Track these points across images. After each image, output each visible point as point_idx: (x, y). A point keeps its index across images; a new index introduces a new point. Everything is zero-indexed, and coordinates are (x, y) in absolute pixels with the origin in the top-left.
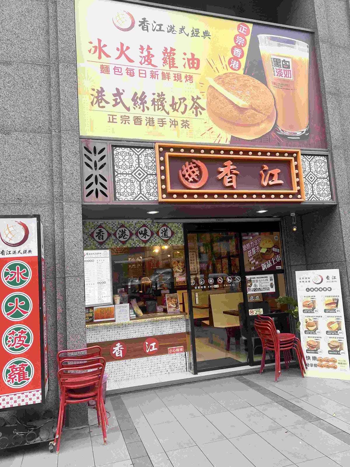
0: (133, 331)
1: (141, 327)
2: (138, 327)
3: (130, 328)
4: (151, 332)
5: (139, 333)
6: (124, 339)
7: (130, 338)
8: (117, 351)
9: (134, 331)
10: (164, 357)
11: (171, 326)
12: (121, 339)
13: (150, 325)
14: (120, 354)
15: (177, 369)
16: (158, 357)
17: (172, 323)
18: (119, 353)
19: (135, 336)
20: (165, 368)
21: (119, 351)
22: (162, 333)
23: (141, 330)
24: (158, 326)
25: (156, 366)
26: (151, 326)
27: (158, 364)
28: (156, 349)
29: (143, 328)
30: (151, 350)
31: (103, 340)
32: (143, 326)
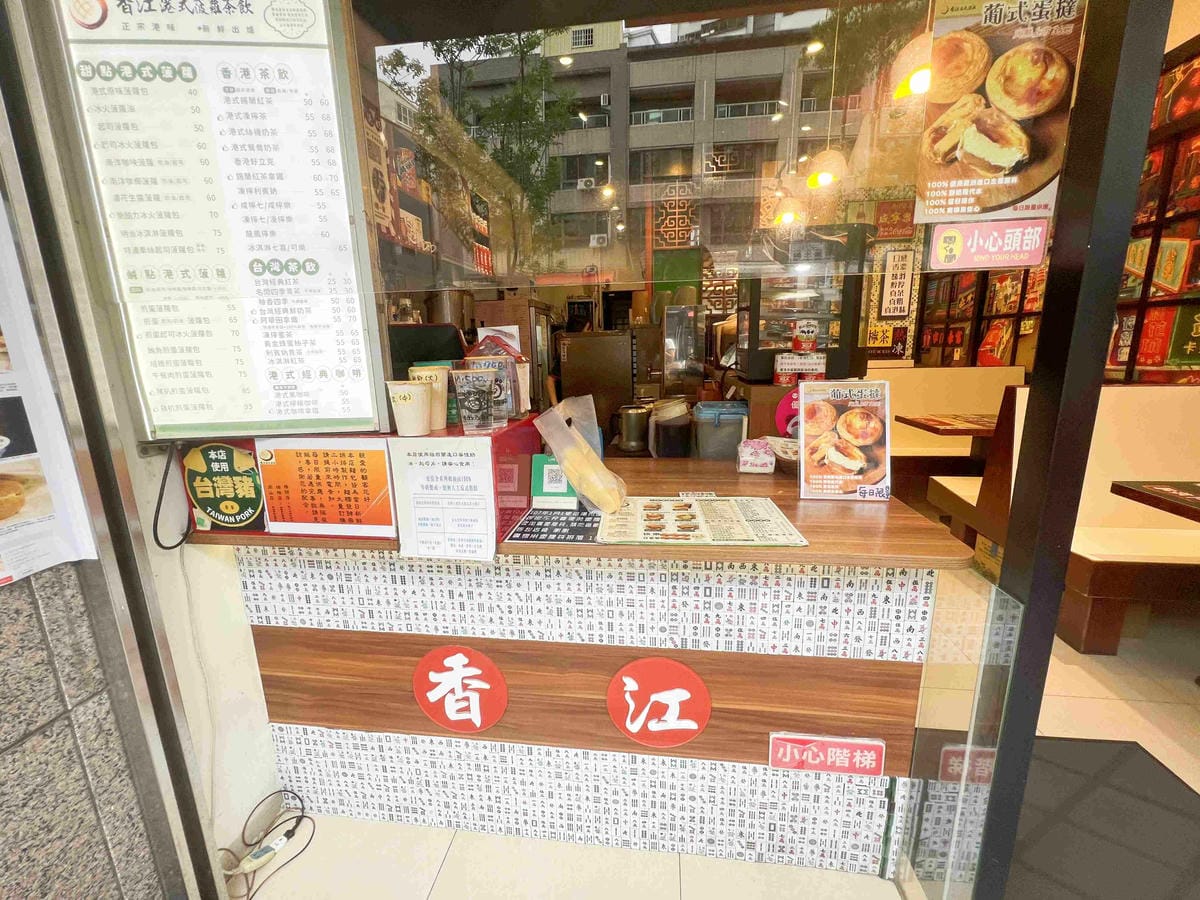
0: (541, 605)
1: (600, 590)
2: (574, 587)
3: (524, 581)
4: (663, 624)
5: (586, 621)
6: (488, 635)
7: (528, 637)
8: (452, 691)
9: (554, 606)
10: (739, 775)
11: (811, 610)
12: (470, 634)
13: (658, 586)
14: (467, 709)
15: (817, 849)
16: (700, 766)
17: (821, 592)
18: (464, 704)
19: (556, 631)
20: (736, 829)
21: (460, 694)
22: (740, 644)
23: (595, 607)
24: (715, 600)
25: (683, 809)
26: (663, 593)
27: (697, 804)
28: (690, 725)
29: (606, 595)
30: (654, 726)
31: (373, 626)
32: (612, 582)
